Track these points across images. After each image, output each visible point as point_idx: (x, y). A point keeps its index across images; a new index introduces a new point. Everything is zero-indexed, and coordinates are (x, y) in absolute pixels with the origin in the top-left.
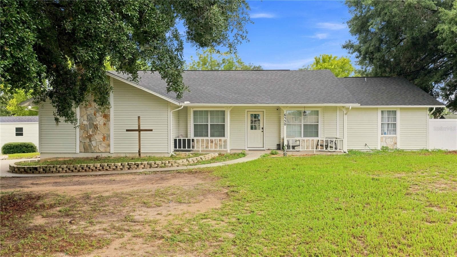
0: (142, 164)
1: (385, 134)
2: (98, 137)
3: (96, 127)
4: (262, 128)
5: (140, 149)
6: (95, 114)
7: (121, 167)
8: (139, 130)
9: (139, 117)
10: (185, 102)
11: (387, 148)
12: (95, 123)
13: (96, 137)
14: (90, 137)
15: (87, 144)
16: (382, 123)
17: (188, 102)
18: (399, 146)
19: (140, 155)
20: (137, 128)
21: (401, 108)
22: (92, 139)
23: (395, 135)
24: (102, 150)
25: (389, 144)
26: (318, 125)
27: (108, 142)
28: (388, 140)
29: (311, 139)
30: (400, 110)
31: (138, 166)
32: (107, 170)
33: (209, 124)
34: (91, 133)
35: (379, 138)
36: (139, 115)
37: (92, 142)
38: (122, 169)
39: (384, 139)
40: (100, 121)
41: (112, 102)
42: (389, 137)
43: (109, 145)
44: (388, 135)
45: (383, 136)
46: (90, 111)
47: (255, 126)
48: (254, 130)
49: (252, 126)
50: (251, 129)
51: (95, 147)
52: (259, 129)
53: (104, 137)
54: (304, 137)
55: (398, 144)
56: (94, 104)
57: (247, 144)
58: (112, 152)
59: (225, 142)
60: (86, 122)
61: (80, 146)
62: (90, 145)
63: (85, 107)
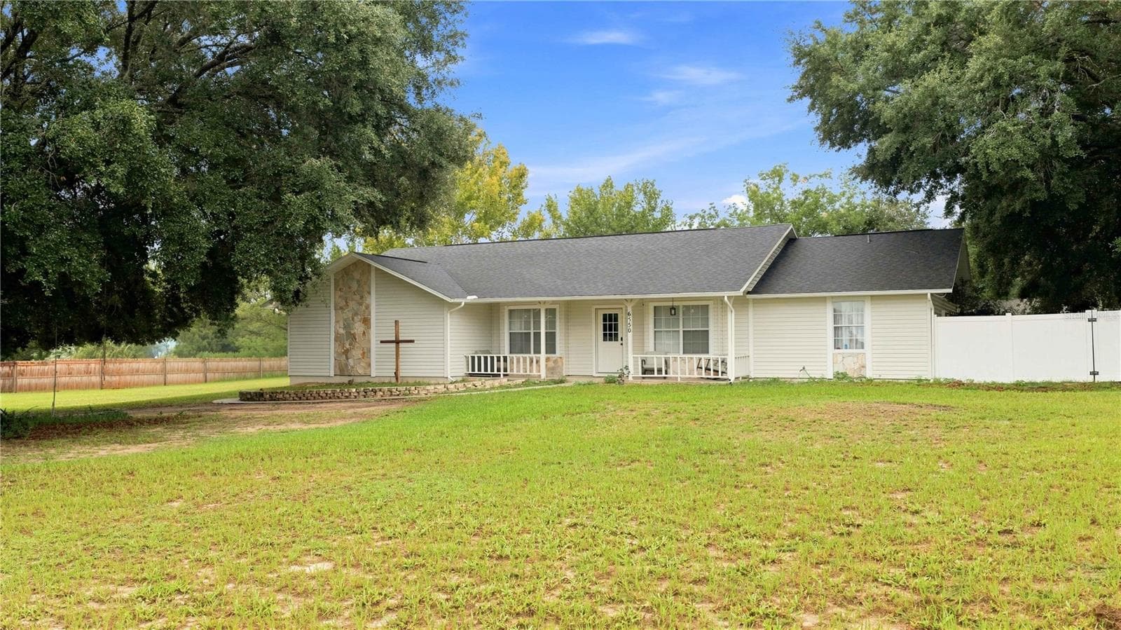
0: (380, 390)
1: (846, 348)
2: (356, 353)
3: (353, 337)
4: (622, 339)
5: (397, 369)
6: (353, 319)
7: (356, 394)
8: (397, 342)
9: (396, 322)
10: (469, 297)
11: (845, 376)
12: (352, 332)
13: (354, 352)
14: (346, 352)
15: (343, 362)
16: (835, 328)
17: (475, 297)
18: (869, 374)
19: (397, 379)
20: (394, 339)
21: (872, 296)
22: (349, 355)
23: (861, 351)
24: (361, 372)
25: (850, 367)
26: (708, 331)
27: (368, 360)
28: (849, 360)
29: (696, 356)
30: (872, 300)
31: (375, 392)
32: (338, 397)
33: (532, 332)
34: (348, 346)
35: (830, 357)
36: (397, 318)
37: (350, 360)
38: (356, 397)
39: (840, 358)
40: (358, 328)
41: (373, 300)
42: (851, 355)
43: (370, 365)
44: (848, 351)
45: (837, 351)
46: (348, 314)
47: (611, 335)
48: (608, 343)
49: (605, 335)
50: (605, 340)
51: (353, 367)
52: (616, 340)
53: (364, 353)
54: (684, 353)
55: (869, 366)
56: (352, 304)
57: (597, 366)
58: (373, 374)
59: (555, 362)
60: (342, 331)
61: (335, 367)
62: (346, 365)
63: (341, 308)
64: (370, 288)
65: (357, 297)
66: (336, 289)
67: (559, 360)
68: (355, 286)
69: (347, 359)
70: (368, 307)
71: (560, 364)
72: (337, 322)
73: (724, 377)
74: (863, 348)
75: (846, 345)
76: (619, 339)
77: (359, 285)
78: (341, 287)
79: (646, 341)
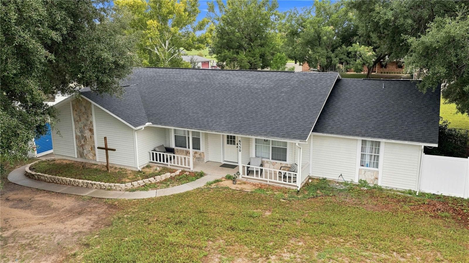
1: (367, 166)
2: (88, 147)
3: (85, 138)
6: (84, 128)
8: (107, 149)
9: (105, 138)
11: (365, 182)
12: (84, 135)
13: (86, 147)
14: (82, 146)
15: (81, 151)
16: (362, 154)
17: (151, 123)
18: (380, 182)
19: (108, 170)
20: (104, 146)
21: (386, 142)
22: (84, 148)
23: (376, 169)
24: (91, 158)
25: (369, 178)
26: (286, 149)
27: (94, 152)
28: (368, 174)
33: (187, 136)
34: (83, 143)
35: (357, 171)
37: (85, 151)
39: (363, 172)
40: (87, 134)
41: (94, 119)
42: (369, 171)
43: (95, 155)
44: (368, 168)
45: (362, 167)
46: (81, 125)
47: (231, 141)
48: (229, 145)
49: (228, 141)
50: (228, 143)
51: (86, 155)
52: (234, 144)
53: (92, 148)
54: (272, 159)
55: (380, 179)
56: (83, 120)
57: (224, 157)
58: (98, 160)
59: (200, 154)
60: (79, 134)
61: (77, 153)
62: (83, 153)
63: (77, 121)
64: (91, 111)
65: (85, 116)
66: (73, 109)
67: (202, 154)
68: (83, 110)
69: (83, 150)
70: (91, 122)
71: (203, 156)
72: (76, 128)
73: (294, 184)
74: (377, 168)
75: (367, 164)
76: (236, 144)
77: (86, 109)
78: (76, 109)
79: (251, 150)
